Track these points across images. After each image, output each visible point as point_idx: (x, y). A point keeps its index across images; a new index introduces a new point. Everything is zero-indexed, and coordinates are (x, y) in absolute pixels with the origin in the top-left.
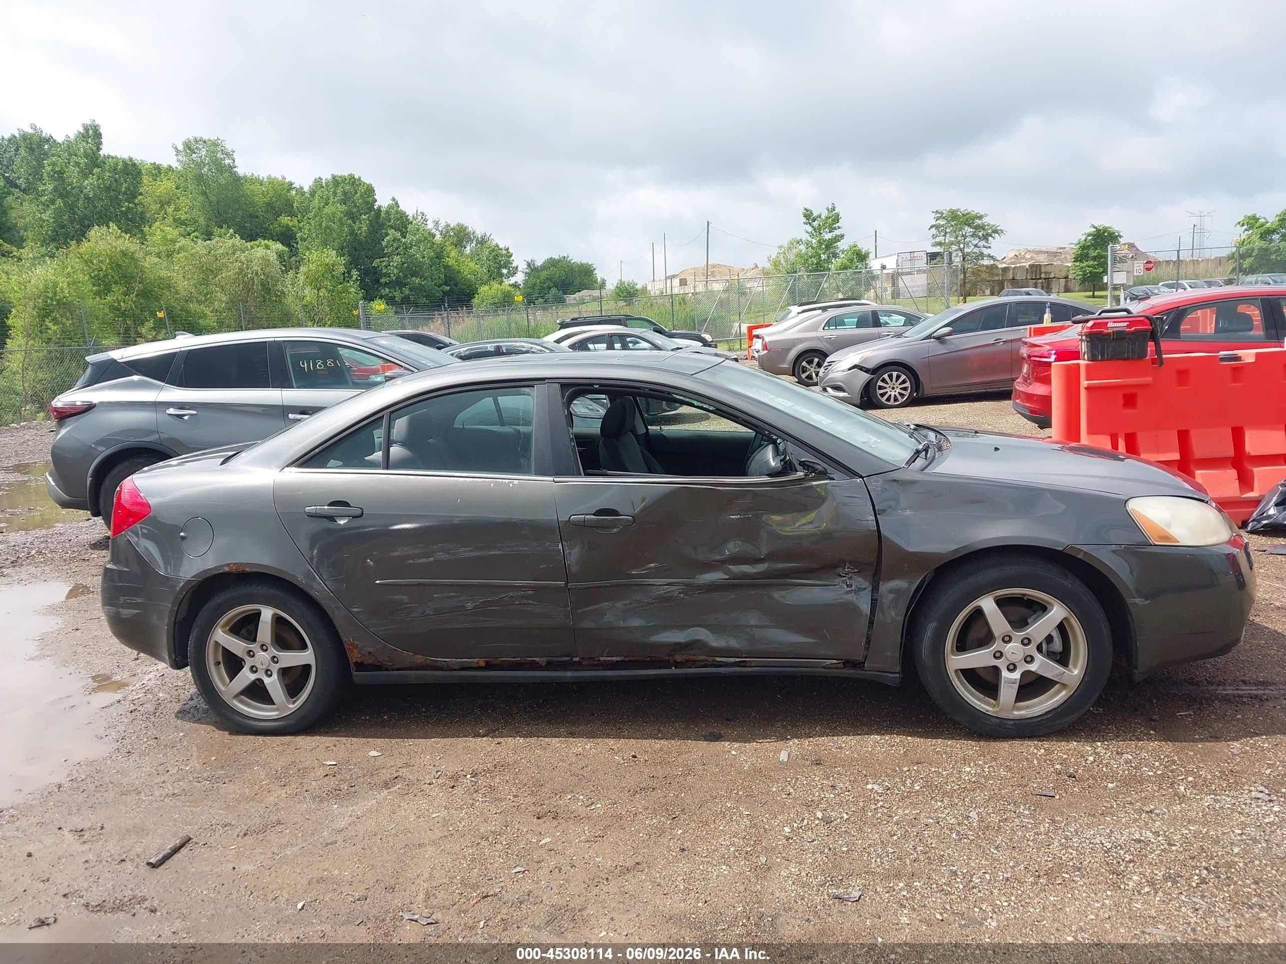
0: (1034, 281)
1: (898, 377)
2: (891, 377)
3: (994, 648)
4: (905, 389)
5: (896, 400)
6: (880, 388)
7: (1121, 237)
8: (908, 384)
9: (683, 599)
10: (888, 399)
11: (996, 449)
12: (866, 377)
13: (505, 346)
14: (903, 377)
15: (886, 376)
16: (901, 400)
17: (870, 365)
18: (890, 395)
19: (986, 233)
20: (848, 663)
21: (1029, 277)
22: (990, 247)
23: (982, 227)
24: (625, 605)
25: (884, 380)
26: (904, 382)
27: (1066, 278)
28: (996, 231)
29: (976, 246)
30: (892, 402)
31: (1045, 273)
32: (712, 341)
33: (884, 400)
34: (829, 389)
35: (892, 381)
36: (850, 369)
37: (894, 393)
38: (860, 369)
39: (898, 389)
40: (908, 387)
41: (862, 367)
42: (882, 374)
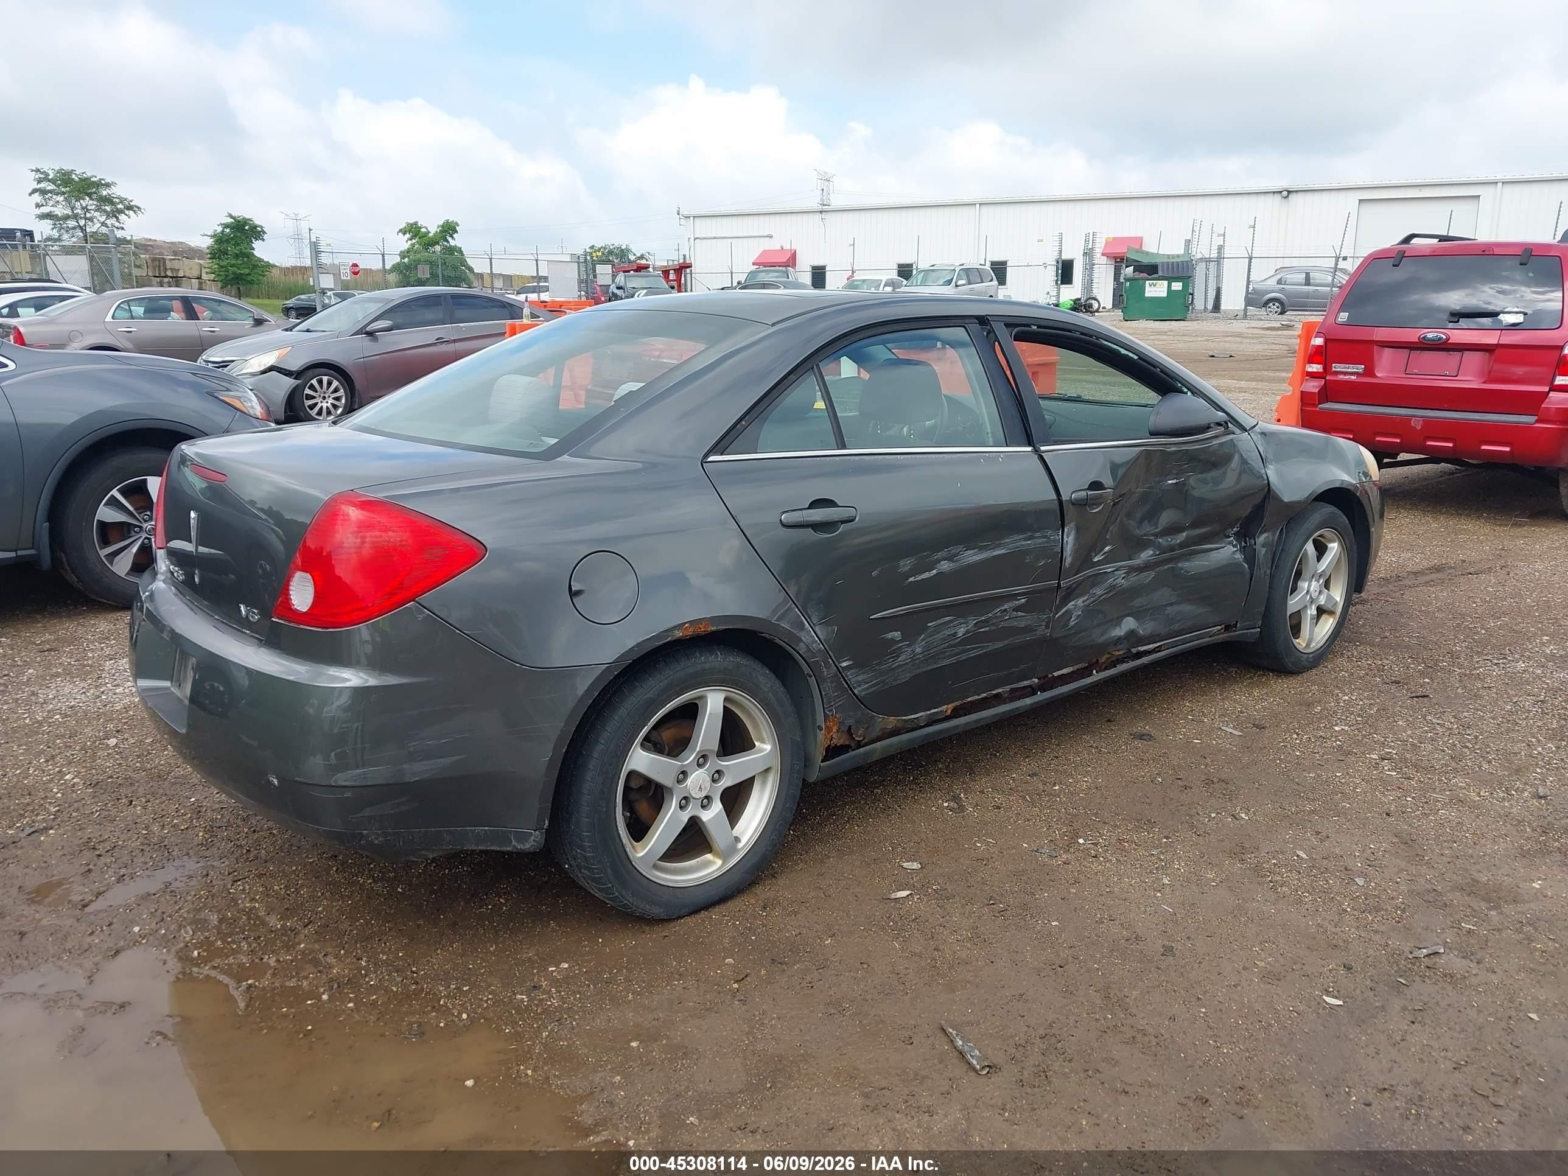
0: (158, 279)
1: (329, 383)
2: (320, 382)
4: (339, 398)
5: (328, 412)
6: (309, 397)
7: (264, 233)
8: (341, 392)
9: (1124, 585)
10: (320, 412)
12: (289, 383)
14: (335, 383)
15: (314, 382)
16: (334, 413)
17: (295, 365)
18: (322, 407)
19: (116, 207)
20: (1227, 628)
21: (150, 274)
22: (122, 228)
23: (108, 200)
24: (1085, 601)
25: (312, 387)
26: (337, 389)
27: (199, 278)
28: (130, 208)
29: (103, 224)
30: (324, 415)
31: (172, 270)
33: (314, 412)
35: (322, 388)
36: (264, 372)
37: (326, 404)
38: (279, 372)
39: (330, 399)
40: (341, 397)
41: (281, 369)
42: (308, 378)
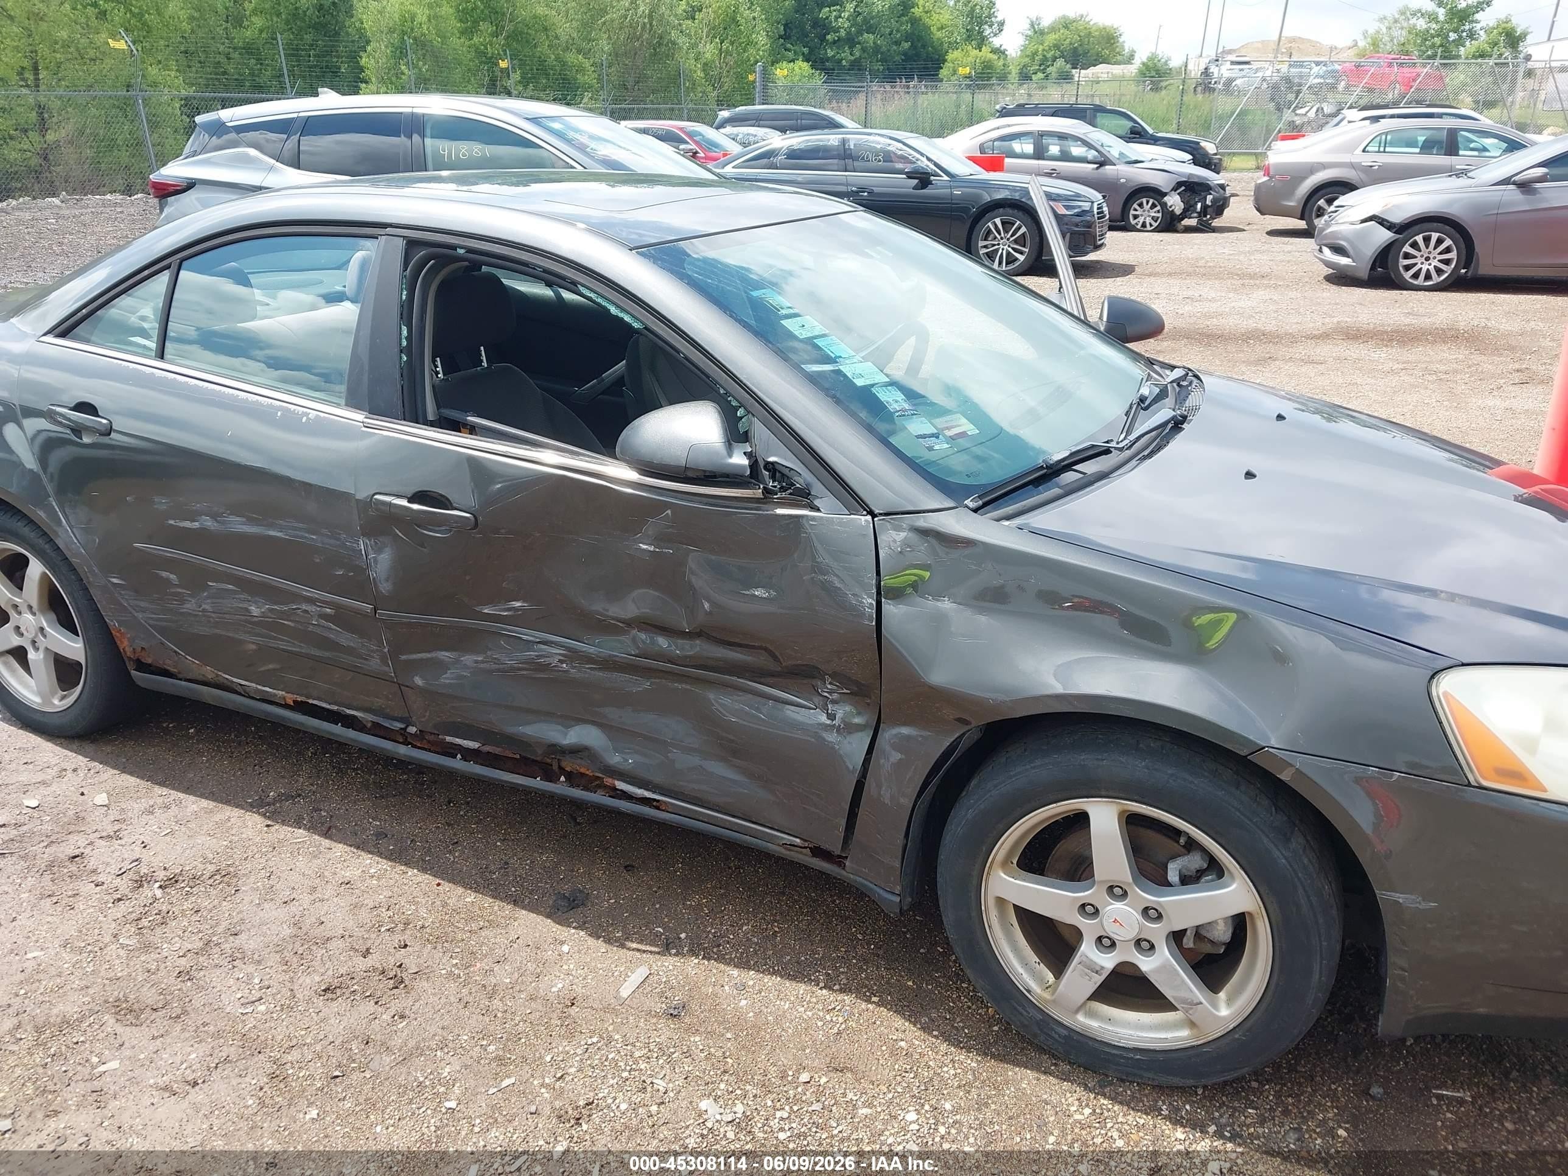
1: (1440, 241)
2: (1427, 240)
3: (1084, 895)
4: (1447, 262)
5: (1428, 277)
6: (1407, 256)
8: (1453, 255)
9: (566, 671)
10: (1416, 276)
11: (1250, 475)
12: (1385, 236)
13: (852, 139)
14: (1448, 242)
15: (1419, 238)
16: (1436, 279)
17: (1397, 218)
18: (1421, 269)
20: (818, 852)
24: (476, 662)
25: (1415, 245)
26: (1448, 250)
30: (1420, 281)
32: (1216, 154)
33: (1407, 275)
34: (1326, 250)
35: (1427, 247)
36: (1364, 221)
37: (1428, 267)
38: (1379, 223)
39: (1436, 260)
40: (1452, 259)
41: (1384, 220)
42: (1412, 234)
